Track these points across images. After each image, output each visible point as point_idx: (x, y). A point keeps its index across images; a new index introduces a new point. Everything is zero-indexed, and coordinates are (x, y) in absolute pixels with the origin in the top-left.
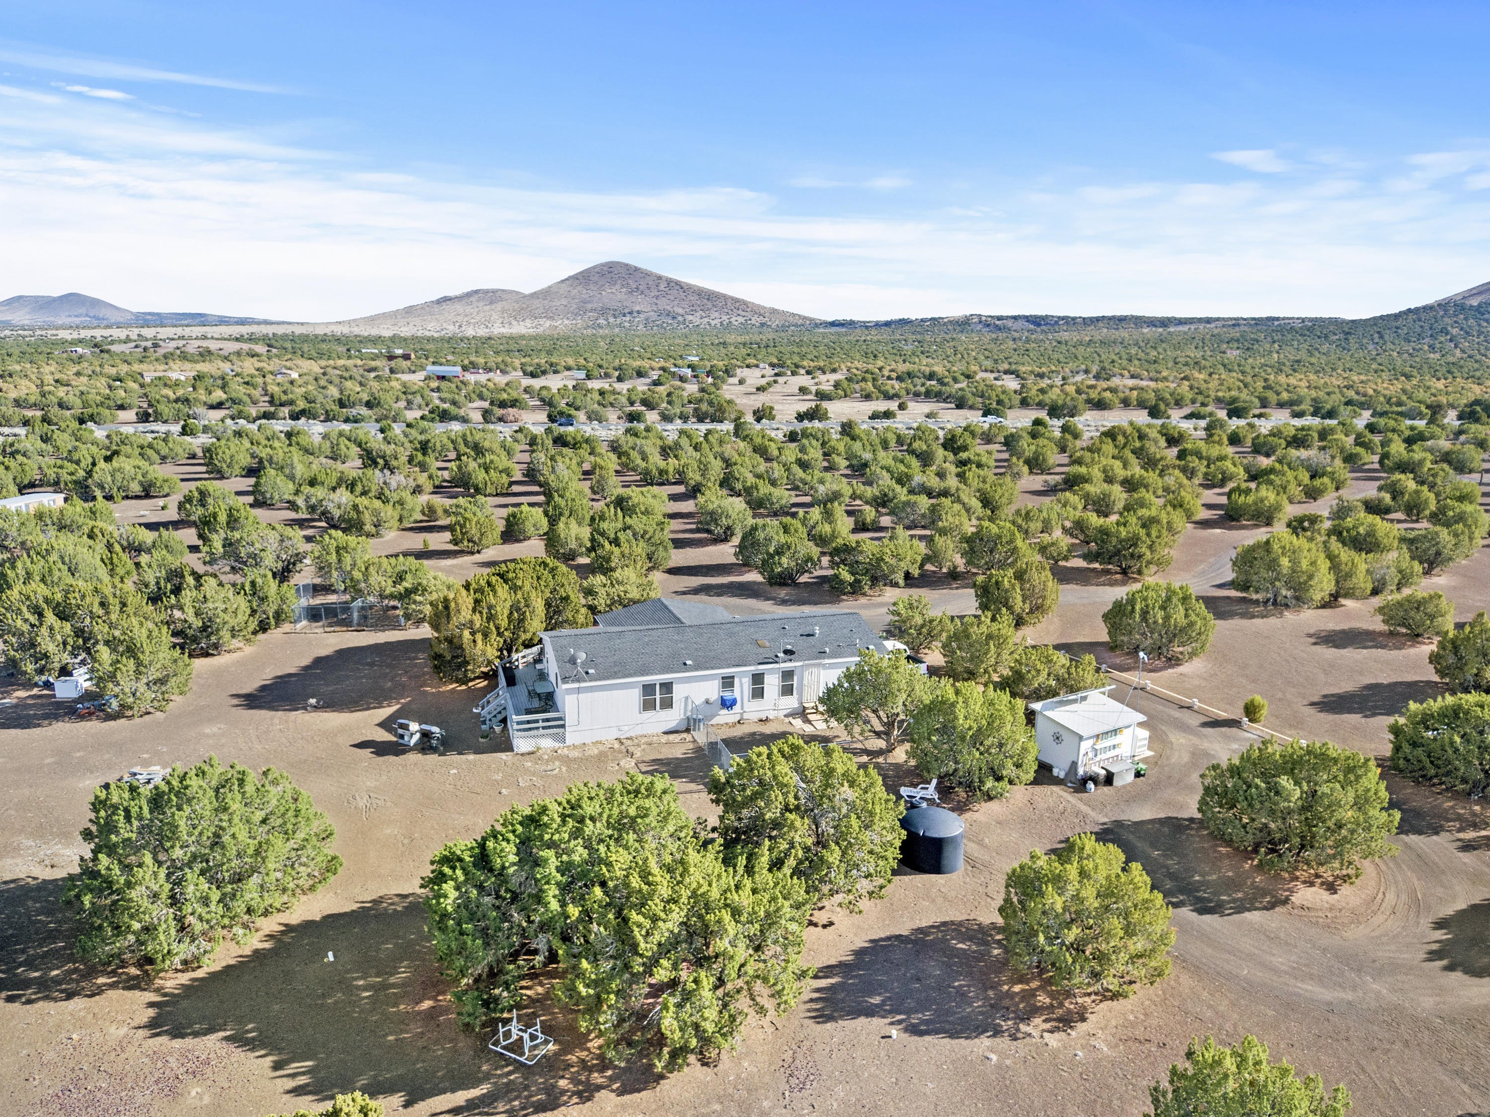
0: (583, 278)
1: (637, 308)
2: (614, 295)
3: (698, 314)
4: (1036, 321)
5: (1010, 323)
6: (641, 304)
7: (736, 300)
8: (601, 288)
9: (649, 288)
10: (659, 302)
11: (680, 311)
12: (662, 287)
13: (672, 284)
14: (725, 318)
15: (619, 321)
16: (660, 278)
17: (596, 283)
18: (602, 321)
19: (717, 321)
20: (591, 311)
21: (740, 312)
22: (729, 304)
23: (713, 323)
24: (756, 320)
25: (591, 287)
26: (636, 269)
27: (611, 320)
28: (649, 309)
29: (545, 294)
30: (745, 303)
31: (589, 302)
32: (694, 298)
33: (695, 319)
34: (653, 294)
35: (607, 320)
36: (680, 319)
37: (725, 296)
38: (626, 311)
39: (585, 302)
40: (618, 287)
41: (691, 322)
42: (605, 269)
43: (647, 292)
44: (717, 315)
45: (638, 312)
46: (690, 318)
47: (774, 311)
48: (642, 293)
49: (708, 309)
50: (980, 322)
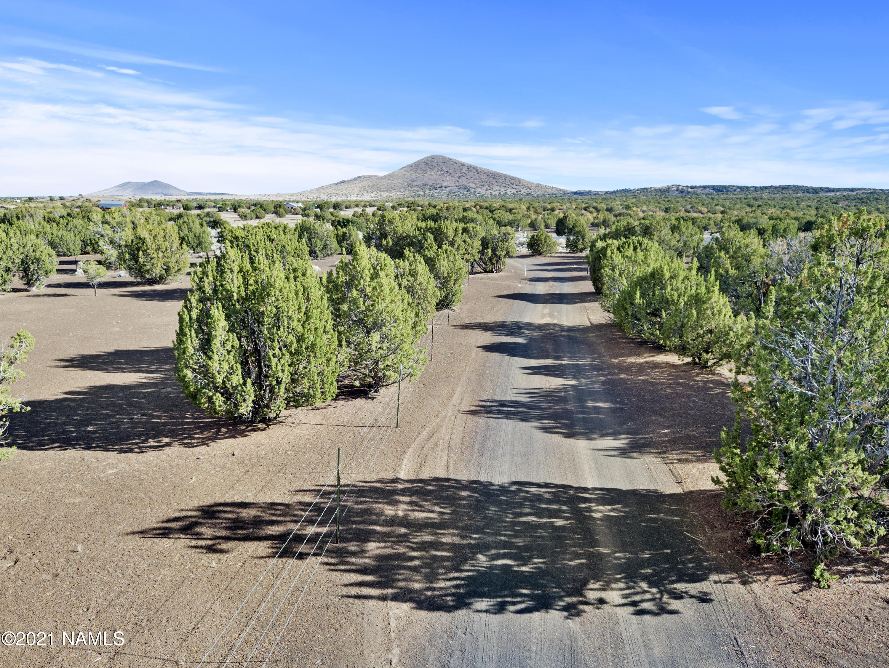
0: (416, 167)
1: (446, 184)
2: (432, 176)
3: (485, 188)
4: (719, 189)
5: (699, 191)
6: (449, 182)
7: (513, 178)
8: (425, 172)
9: (455, 171)
10: (460, 180)
11: (473, 186)
12: (464, 171)
13: (471, 169)
14: (503, 190)
15: (432, 192)
16: (463, 165)
17: (422, 169)
18: (421, 193)
19: (497, 193)
20: (416, 186)
21: (514, 186)
22: (507, 181)
23: (494, 193)
24: (524, 191)
25: (419, 171)
26: (449, 159)
27: (427, 192)
28: (453, 184)
29: (389, 177)
30: (519, 180)
31: (416, 181)
32: (484, 177)
33: (482, 191)
34: (457, 175)
35: (424, 192)
36: (472, 191)
37: (505, 176)
38: (438, 186)
39: (413, 181)
40: (435, 171)
41: (479, 193)
42: (430, 159)
43: (453, 174)
44: (498, 188)
45: (446, 187)
46: (479, 190)
47: (539, 186)
48: (450, 174)
49: (493, 185)
50: (677, 190)
